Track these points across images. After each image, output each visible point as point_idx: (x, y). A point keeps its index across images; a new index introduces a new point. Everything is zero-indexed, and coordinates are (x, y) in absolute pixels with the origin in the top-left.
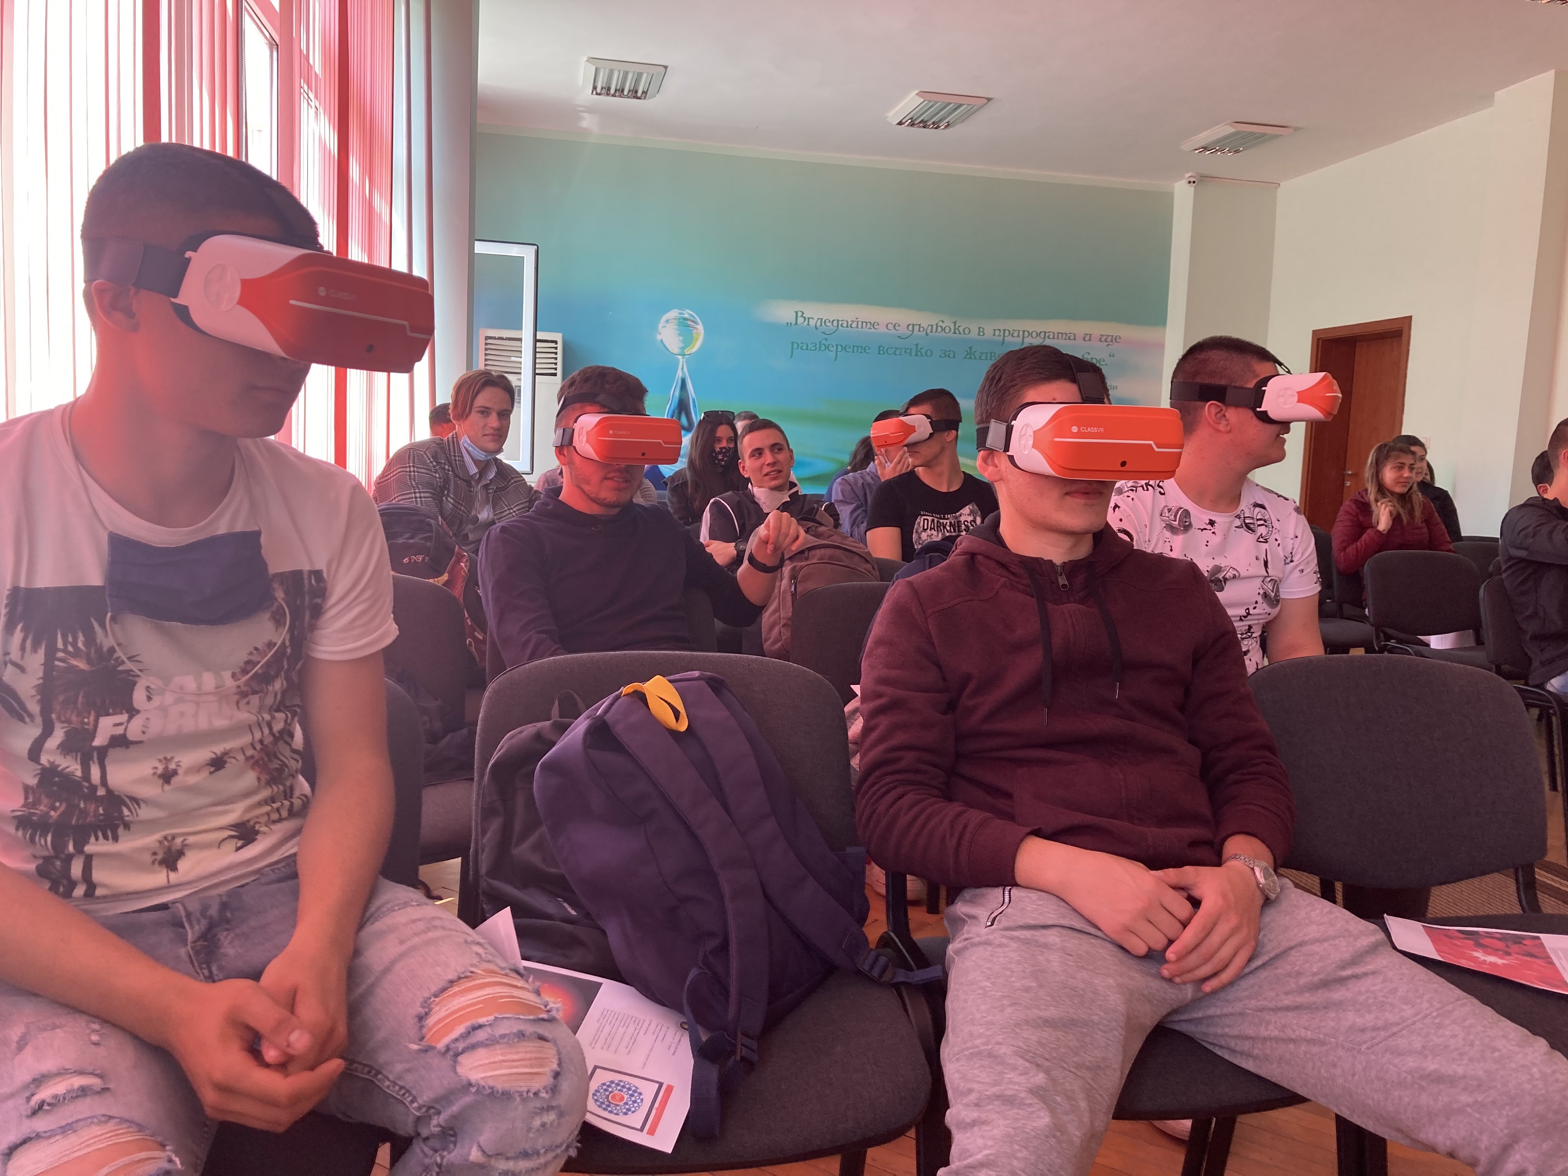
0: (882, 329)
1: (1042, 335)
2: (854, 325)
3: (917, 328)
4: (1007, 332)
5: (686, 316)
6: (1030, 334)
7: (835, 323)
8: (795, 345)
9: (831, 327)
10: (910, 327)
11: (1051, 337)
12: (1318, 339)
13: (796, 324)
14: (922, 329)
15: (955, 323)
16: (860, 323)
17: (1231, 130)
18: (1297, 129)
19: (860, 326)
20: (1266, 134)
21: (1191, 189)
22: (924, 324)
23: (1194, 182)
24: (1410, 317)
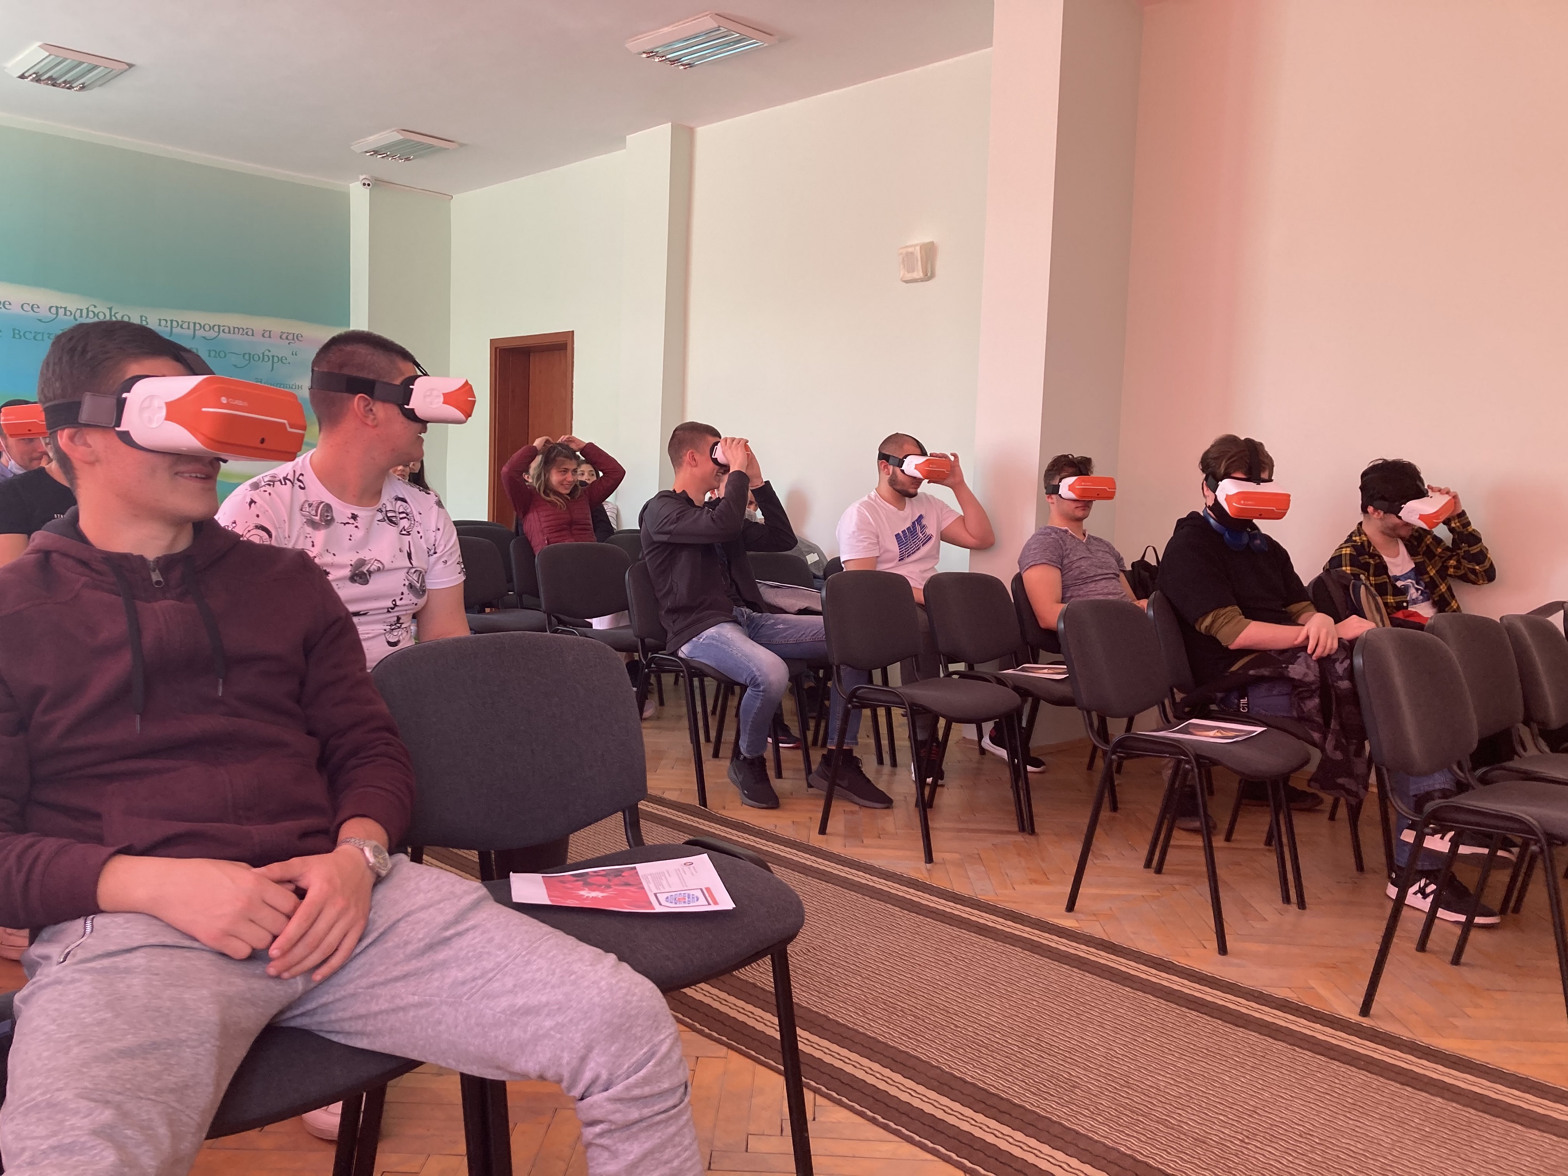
0: (16, 309)
1: (216, 328)
3: (61, 311)
4: (175, 324)
6: (203, 327)
10: (54, 310)
11: (227, 330)
12: (496, 348)
14: (68, 313)
15: (110, 309)
17: (399, 137)
18: (462, 145)
20: (433, 146)
21: (367, 191)
22: (72, 307)
23: (369, 185)
24: (573, 331)
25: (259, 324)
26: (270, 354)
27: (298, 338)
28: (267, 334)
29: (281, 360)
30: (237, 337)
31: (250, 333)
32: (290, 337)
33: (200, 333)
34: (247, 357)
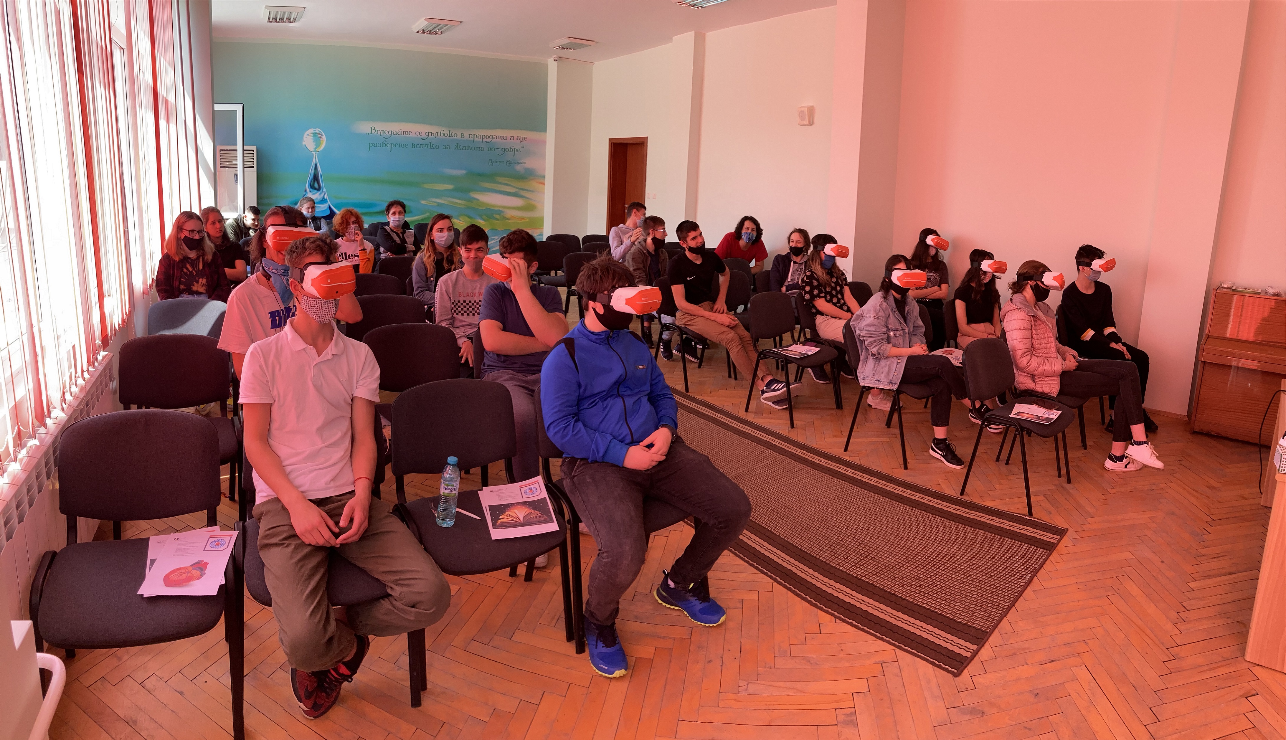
0: (413, 135)
1: (491, 137)
2: (399, 133)
3: (430, 134)
4: (475, 136)
5: (317, 132)
6: (486, 137)
7: (390, 133)
8: (371, 145)
9: (388, 135)
10: (427, 134)
11: (495, 138)
13: (371, 133)
14: (433, 135)
15: (450, 131)
16: (402, 132)
19: (402, 134)
22: (434, 132)
25: (509, 133)
26: (513, 148)
27: (524, 139)
28: (512, 138)
29: (517, 150)
30: (499, 140)
31: (505, 138)
32: (521, 139)
33: (485, 140)
34: (503, 149)
